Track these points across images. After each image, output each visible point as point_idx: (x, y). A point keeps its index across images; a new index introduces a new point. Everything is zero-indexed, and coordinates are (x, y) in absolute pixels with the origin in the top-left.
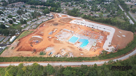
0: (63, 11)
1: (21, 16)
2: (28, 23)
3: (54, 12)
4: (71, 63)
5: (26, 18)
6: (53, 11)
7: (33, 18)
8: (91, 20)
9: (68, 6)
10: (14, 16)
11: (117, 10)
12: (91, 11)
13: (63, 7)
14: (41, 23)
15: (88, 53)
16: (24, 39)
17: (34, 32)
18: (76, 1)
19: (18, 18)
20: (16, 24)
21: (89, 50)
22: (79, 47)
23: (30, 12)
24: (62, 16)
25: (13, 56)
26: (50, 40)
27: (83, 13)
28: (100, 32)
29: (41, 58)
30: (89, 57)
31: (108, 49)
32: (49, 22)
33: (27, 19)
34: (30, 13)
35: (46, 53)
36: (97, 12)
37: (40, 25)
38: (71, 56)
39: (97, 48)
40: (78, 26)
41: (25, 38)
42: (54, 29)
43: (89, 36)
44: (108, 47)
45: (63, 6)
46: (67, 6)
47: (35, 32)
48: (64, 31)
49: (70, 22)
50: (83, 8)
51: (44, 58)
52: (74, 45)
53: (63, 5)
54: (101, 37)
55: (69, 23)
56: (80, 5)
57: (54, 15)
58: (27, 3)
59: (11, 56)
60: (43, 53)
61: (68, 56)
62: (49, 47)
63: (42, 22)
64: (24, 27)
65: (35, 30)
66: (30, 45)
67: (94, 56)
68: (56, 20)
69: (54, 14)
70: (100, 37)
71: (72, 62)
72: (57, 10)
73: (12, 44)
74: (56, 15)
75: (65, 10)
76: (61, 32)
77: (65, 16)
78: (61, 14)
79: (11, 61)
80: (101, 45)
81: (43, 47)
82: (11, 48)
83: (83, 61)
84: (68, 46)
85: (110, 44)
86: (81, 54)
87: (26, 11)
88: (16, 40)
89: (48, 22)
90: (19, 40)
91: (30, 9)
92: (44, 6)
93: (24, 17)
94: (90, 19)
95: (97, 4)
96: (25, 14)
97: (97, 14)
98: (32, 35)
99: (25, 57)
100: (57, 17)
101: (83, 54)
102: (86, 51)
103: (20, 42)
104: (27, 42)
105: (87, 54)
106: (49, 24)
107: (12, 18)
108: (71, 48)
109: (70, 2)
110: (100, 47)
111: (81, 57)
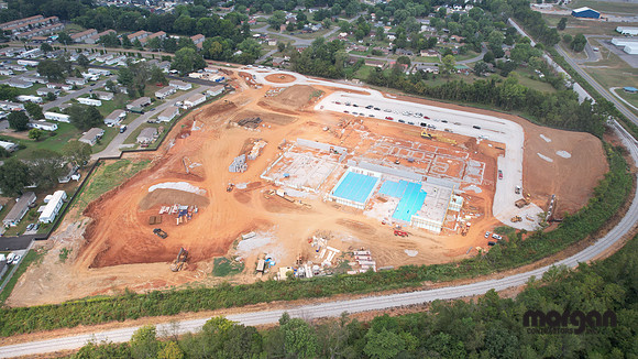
0: (268, 55)
1: (65, 88)
2: (112, 121)
3: (223, 60)
4: (376, 298)
5: (95, 97)
6: (220, 57)
7: (132, 96)
8: (407, 92)
9: (283, 27)
10: (26, 92)
11: (508, 42)
12: (398, 51)
13: (262, 35)
14: (177, 119)
15: (439, 245)
16: (110, 202)
17: (151, 164)
18: (315, 6)
19: (51, 97)
20: (46, 128)
21: (439, 231)
22: (390, 221)
23: (106, 67)
24: (266, 78)
25: (82, 296)
26: (242, 196)
27: (363, 62)
28: (463, 146)
29: (227, 288)
30: (446, 260)
31: (519, 219)
32: (216, 108)
33: (97, 103)
34: (105, 72)
35: (243, 264)
36: (423, 54)
37: (177, 129)
38: (365, 264)
39: (468, 217)
40: (358, 120)
41: (117, 198)
42: (249, 143)
43: (422, 165)
44: (513, 209)
45: (260, 30)
46: (278, 28)
47: (158, 165)
48: (298, 150)
49: (317, 108)
50: (359, 37)
51: (243, 288)
52: (362, 211)
53: (257, 27)
54: (474, 166)
55: (313, 112)
56: (336, 21)
57: (227, 77)
58: (79, 23)
59: (69, 298)
60: (227, 264)
61: (350, 268)
62: (253, 233)
63: (178, 113)
64: (98, 142)
65: (158, 155)
66: (149, 231)
67: (467, 257)
68: (245, 100)
69: (229, 69)
70: (470, 169)
71: (376, 292)
72: (239, 52)
73: (54, 236)
74: (240, 74)
75: (272, 47)
76: (287, 155)
77: (283, 78)
78: (261, 68)
79: (78, 323)
80: (485, 204)
81: (219, 237)
82: (55, 253)
83: (428, 284)
84: (341, 222)
85: (521, 197)
86: (406, 251)
87: (85, 64)
88: (73, 211)
89: (211, 113)
90: (86, 211)
91: (102, 53)
92: (170, 31)
93: (81, 92)
94: (401, 88)
95: (417, 16)
96: (81, 76)
97: (427, 62)
98: (146, 181)
99: (141, 292)
100: (245, 86)
101: (416, 253)
102: (428, 235)
103: (94, 223)
104: (133, 219)
105: (436, 251)
106: (216, 118)
107: (18, 102)
108: (356, 226)
109: (289, 10)
110: (481, 210)
111: (412, 266)
